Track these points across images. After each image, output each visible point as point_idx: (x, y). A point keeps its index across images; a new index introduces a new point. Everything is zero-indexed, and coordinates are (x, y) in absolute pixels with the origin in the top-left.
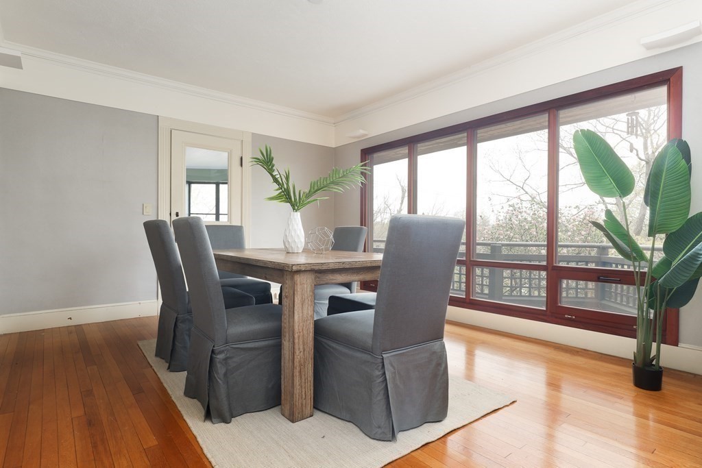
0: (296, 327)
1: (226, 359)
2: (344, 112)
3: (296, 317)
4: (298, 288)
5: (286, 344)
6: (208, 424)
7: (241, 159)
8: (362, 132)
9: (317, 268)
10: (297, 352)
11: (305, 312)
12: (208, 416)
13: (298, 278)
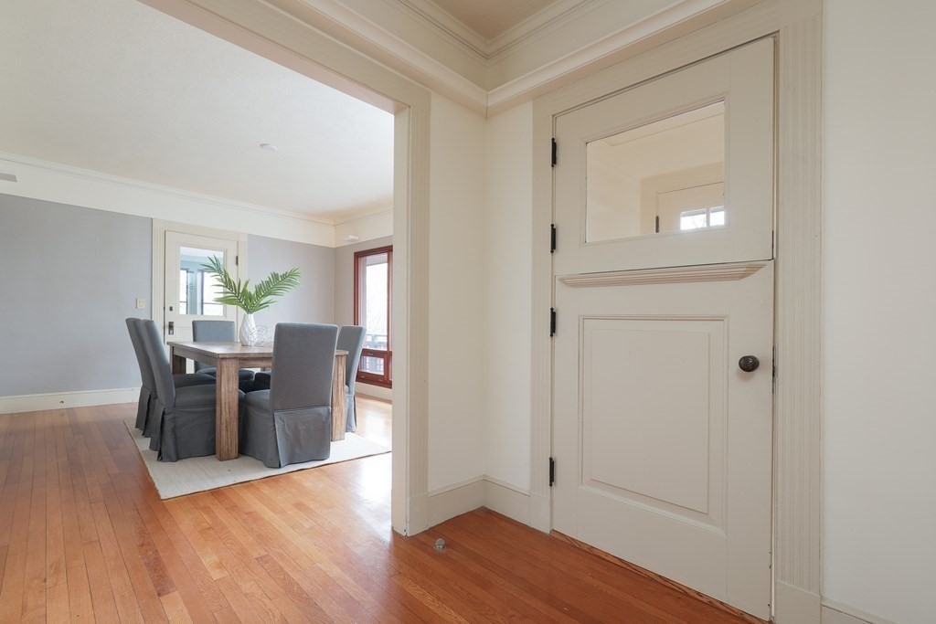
0: (223, 397)
1: (175, 418)
2: (342, 218)
3: (223, 390)
4: (225, 370)
5: (218, 408)
6: (161, 464)
7: (237, 258)
8: (351, 237)
9: (239, 356)
10: (224, 413)
11: (231, 387)
12: (160, 458)
13: (224, 363)
